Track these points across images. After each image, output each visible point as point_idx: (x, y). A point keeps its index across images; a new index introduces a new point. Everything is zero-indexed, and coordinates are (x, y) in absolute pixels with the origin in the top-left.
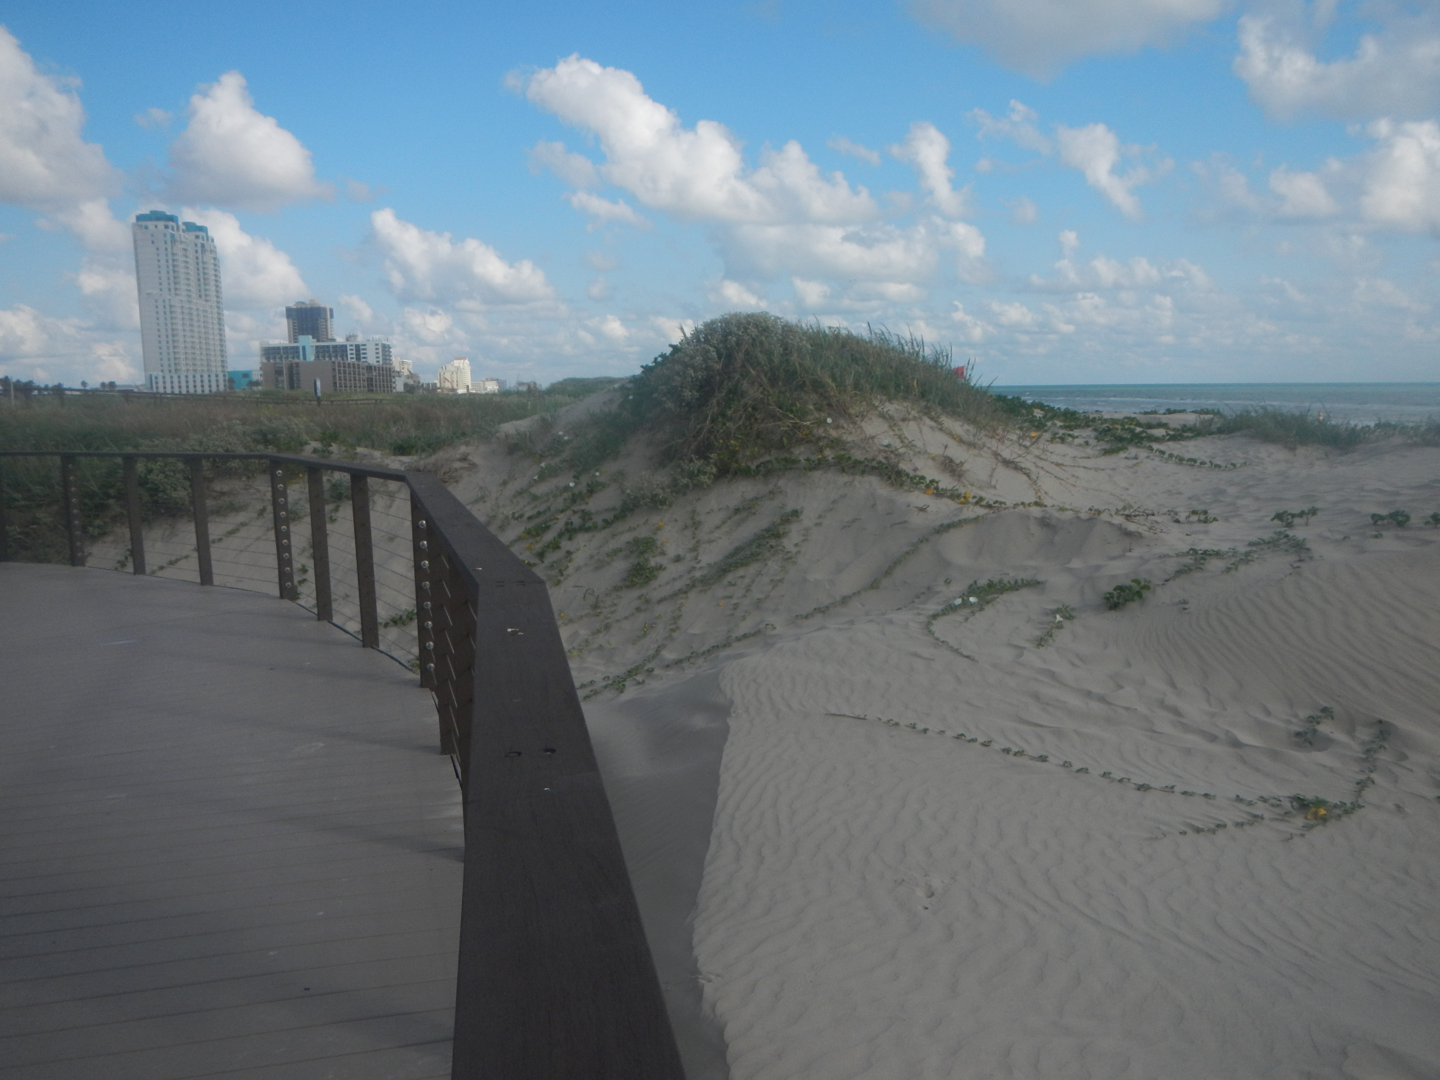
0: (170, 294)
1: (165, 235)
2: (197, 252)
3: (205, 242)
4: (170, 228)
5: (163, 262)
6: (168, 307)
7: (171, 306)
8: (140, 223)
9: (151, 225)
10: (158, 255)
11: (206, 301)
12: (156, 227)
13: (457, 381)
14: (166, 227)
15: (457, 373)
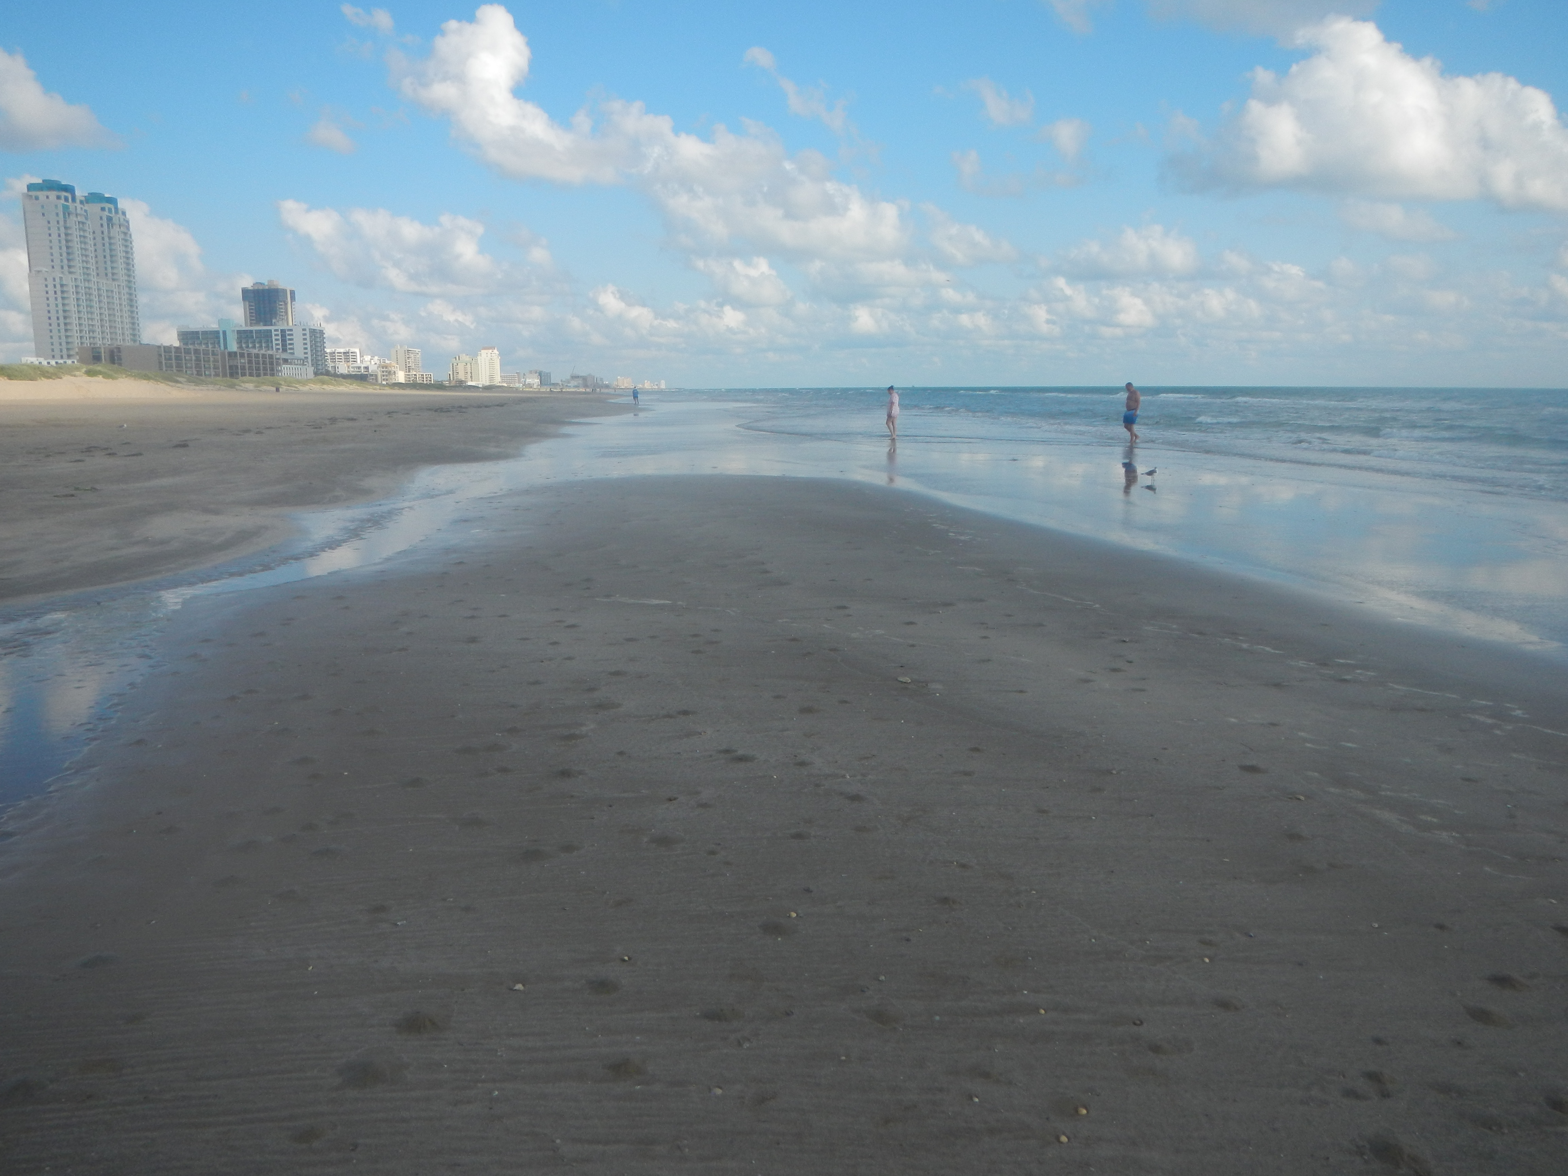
0: (62, 273)
1: (56, 206)
2: (102, 225)
3: (113, 215)
4: (63, 197)
5: (55, 236)
6: (58, 286)
7: (62, 286)
8: (30, 193)
9: (42, 195)
10: (49, 229)
11: (113, 280)
12: (47, 197)
13: (471, 373)
14: (58, 198)
15: (471, 364)
